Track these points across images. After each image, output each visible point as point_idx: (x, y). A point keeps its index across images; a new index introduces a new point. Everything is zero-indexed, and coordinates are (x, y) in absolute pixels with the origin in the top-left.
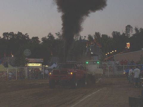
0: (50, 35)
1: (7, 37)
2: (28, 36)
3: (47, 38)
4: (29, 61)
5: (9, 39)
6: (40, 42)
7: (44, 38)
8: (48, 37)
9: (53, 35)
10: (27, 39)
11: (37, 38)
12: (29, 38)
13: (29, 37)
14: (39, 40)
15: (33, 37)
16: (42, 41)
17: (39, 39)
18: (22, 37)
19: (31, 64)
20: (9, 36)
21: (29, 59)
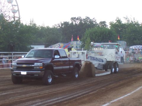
0: (117, 19)
1: (75, 21)
2: (96, 20)
3: (115, 22)
5: (77, 23)
6: (107, 26)
7: (112, 22)
10: (94, 23)
11: (104, 22)
12: (96, 22)
14: (106, 24)
16: (110, 26)
18: (89, 22)
19: (97, 48)
20: (77, 20)
21: (95, 44)
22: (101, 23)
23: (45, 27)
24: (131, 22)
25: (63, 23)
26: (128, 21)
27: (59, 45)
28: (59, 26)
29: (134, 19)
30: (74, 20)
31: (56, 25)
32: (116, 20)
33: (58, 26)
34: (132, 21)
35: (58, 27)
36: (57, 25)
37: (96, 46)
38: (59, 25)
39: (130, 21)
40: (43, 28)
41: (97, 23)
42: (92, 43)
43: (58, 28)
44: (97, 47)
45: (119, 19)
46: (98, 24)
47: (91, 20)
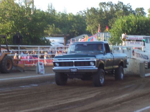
2: (131, 6)
10: (129, 10)
11: (142, 9)
12: (131, 9)
14: (144, 11)
19: (129, 42)
21: (127, 36)
22: (137, 10)
23: (67, 15)
27: (84, 37)
30: (103, 6)
36: (83, 12)
37: (128, 39)
38: (85, 12)
40: (64, 15)
43: (84, 15)
46: (133, 11)
47: (124, 5)
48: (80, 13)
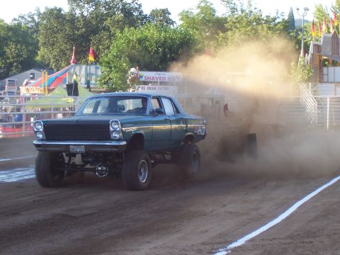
0: (203, 5)
2: (140, 5)
3: (196, 11)
4: (142, 77)
5: (85, 14)
6: (173, 23)
7: (188, 12)
8: (199, 10)
9: (211, 4)
10: (135, 14)
11: (165, 12)
12: (142, 12)
13: (143, 8)
14: (170, 17)
15: (153, 10)
16: (181, 22)
17: (170, 14)
18: (121, 10)
19: (146, 86)
20: (86, 5)
21: (142, 73)
22: (155, 14)
24: (240, 13)
25: (42, 11)
26: (233, 10)
27: (31, 74)
28: (34, 20)
29: (251, 5)
30: (78, 5)
31: (23, 17)
32: (199, 7)
33: (30, 19)
34: (242, 11)
35: (31, 22)
36: (26, 17)
37: (143, 79)
38: (33, 18)
39: (239, 9)
41: (145, 13)
42: (133, 70)
43: (29, 25)
44: (145, 83)
45: (209, 4)
46: (145, 17)
47: (126, 4)
48: (20, 19)
